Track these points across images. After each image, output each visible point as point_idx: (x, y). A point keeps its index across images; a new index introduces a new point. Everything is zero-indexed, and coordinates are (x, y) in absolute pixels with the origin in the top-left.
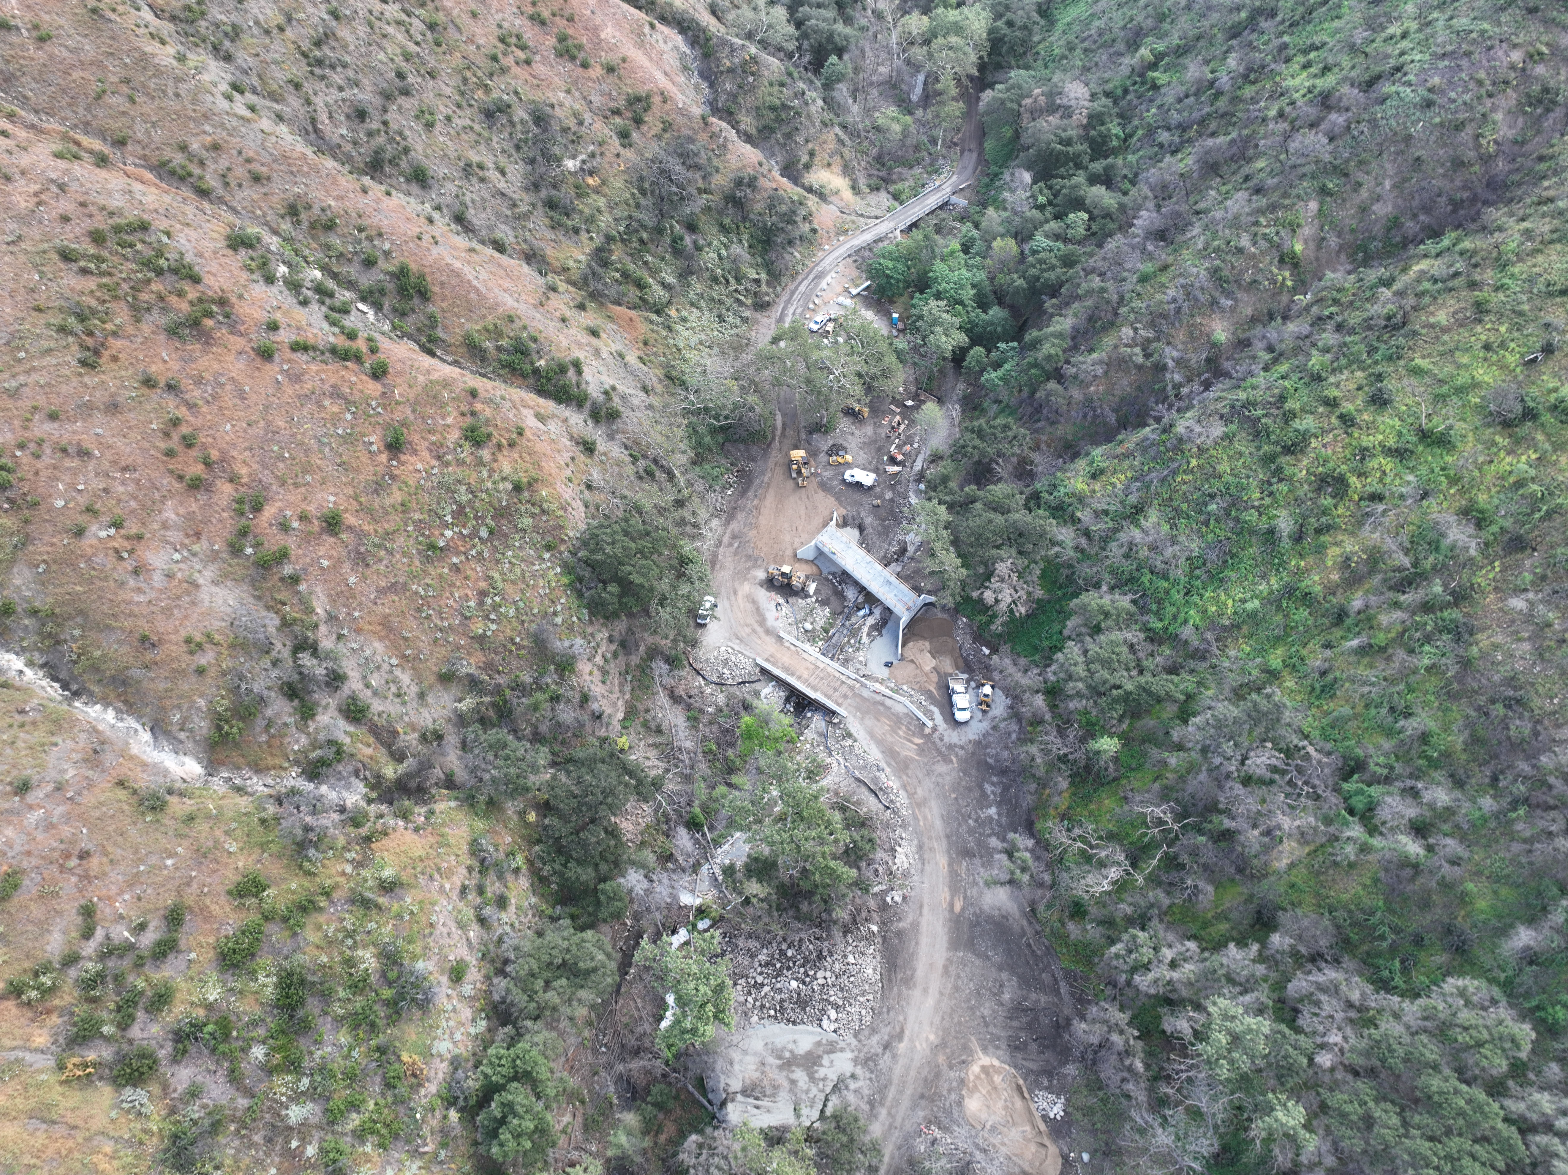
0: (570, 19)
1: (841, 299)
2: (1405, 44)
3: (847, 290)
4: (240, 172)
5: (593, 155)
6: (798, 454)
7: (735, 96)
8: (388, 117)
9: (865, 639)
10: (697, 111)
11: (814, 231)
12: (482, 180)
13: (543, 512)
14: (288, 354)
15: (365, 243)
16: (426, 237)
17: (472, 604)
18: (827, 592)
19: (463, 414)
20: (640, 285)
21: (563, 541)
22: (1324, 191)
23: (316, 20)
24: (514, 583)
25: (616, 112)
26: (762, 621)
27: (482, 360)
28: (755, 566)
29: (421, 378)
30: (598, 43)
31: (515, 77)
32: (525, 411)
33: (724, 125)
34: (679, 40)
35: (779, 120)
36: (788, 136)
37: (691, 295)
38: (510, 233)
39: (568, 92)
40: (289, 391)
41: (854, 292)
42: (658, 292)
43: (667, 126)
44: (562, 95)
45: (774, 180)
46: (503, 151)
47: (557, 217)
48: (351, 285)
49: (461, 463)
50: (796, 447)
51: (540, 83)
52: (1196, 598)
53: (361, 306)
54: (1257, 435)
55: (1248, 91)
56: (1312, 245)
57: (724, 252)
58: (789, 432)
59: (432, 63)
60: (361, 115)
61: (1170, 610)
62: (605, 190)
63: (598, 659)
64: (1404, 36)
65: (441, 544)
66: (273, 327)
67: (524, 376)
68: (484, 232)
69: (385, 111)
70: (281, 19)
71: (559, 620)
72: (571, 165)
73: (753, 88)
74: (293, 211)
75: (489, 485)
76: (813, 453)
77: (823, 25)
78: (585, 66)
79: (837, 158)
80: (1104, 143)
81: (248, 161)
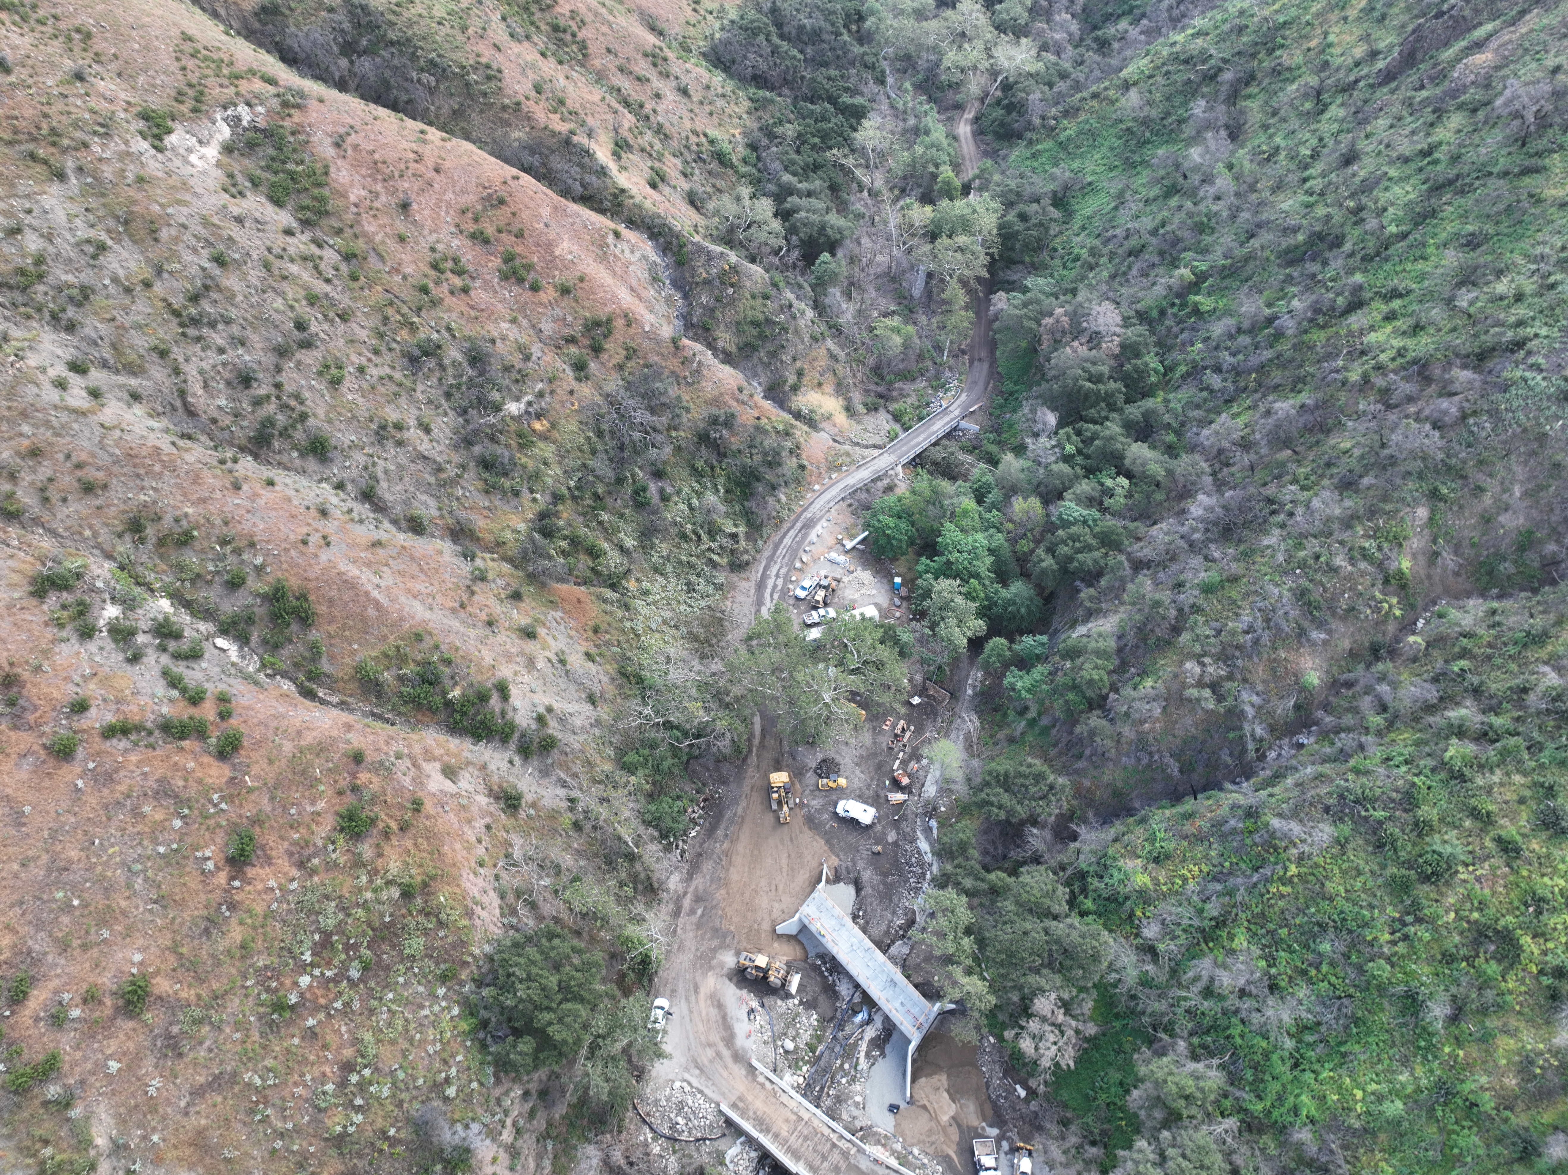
0: (520, 235)
1: (833, 555)
2: (1521, 311)
3: (840, 542)
4: (67, 480)
5: (541, 395)
6: (779, 778)
7: (712, 310)
8: (282, 378)
9: (863, 1064)
10: (667, 331)
11: (802, 467)
12: (400, 443)
13: (441, 924)
14: (98, 744)
15: (231, 559)
16: (314, 539)
17: (330, 1087)
18: (814, 988)
19: (340, 793)
20: (594, 553)
21: (465, 964)
22: (1434, 495)
23: (194, 270)
24: (393, 1042)
25: (571, 340)
26: (729, 1039)
27: (379, 696)
28: (723, 946)
29: (288, 747)
30: (551, 261)
31: (449, 310)
32: (428, 767)
33: (698, 347)
34: (648, 248)
35: (762, 337)
36: (773, 354)
37: (655, 558)
38: (432, 503)
39: (514, 321)
40: (93, 801)
41: (849, 545)
42: (613, 559)
43: (631, 353)
44: (505, 325)
45: (756, 406)
46: (430, 402)
47: (492, 480)
48: (207, 614)
49: (332, 866)
50: (778, 769)
51: (480, 314)
52: (1309, 1077)
53: (221, 642)
54: (1380, 846)
55: (1318, 337)
56: (1422, 560)
57: (695, 502)
58: (770, 742)
59: (344, 301)
60: (246, 380)
61: (1274, 1087)
62: (556, 434)
63: (507, 1136)
64: (1519, 297)
65: (293, 999)
66: (80, 707)
67: (432, 710)
68: (398, 509)
69: (279, 370)
70: (148, 273)
71: (451, 1092)
72: (513, 408)
73: (732, 302)
74: (135, 527)
75: (369, 895)
76: (797, 773)
77: (814, 218)
78: (535, 288)
79: (829, 376)
80: (1141, 378)
81: (79, 466)
